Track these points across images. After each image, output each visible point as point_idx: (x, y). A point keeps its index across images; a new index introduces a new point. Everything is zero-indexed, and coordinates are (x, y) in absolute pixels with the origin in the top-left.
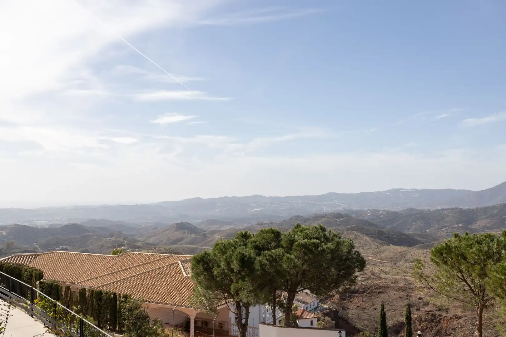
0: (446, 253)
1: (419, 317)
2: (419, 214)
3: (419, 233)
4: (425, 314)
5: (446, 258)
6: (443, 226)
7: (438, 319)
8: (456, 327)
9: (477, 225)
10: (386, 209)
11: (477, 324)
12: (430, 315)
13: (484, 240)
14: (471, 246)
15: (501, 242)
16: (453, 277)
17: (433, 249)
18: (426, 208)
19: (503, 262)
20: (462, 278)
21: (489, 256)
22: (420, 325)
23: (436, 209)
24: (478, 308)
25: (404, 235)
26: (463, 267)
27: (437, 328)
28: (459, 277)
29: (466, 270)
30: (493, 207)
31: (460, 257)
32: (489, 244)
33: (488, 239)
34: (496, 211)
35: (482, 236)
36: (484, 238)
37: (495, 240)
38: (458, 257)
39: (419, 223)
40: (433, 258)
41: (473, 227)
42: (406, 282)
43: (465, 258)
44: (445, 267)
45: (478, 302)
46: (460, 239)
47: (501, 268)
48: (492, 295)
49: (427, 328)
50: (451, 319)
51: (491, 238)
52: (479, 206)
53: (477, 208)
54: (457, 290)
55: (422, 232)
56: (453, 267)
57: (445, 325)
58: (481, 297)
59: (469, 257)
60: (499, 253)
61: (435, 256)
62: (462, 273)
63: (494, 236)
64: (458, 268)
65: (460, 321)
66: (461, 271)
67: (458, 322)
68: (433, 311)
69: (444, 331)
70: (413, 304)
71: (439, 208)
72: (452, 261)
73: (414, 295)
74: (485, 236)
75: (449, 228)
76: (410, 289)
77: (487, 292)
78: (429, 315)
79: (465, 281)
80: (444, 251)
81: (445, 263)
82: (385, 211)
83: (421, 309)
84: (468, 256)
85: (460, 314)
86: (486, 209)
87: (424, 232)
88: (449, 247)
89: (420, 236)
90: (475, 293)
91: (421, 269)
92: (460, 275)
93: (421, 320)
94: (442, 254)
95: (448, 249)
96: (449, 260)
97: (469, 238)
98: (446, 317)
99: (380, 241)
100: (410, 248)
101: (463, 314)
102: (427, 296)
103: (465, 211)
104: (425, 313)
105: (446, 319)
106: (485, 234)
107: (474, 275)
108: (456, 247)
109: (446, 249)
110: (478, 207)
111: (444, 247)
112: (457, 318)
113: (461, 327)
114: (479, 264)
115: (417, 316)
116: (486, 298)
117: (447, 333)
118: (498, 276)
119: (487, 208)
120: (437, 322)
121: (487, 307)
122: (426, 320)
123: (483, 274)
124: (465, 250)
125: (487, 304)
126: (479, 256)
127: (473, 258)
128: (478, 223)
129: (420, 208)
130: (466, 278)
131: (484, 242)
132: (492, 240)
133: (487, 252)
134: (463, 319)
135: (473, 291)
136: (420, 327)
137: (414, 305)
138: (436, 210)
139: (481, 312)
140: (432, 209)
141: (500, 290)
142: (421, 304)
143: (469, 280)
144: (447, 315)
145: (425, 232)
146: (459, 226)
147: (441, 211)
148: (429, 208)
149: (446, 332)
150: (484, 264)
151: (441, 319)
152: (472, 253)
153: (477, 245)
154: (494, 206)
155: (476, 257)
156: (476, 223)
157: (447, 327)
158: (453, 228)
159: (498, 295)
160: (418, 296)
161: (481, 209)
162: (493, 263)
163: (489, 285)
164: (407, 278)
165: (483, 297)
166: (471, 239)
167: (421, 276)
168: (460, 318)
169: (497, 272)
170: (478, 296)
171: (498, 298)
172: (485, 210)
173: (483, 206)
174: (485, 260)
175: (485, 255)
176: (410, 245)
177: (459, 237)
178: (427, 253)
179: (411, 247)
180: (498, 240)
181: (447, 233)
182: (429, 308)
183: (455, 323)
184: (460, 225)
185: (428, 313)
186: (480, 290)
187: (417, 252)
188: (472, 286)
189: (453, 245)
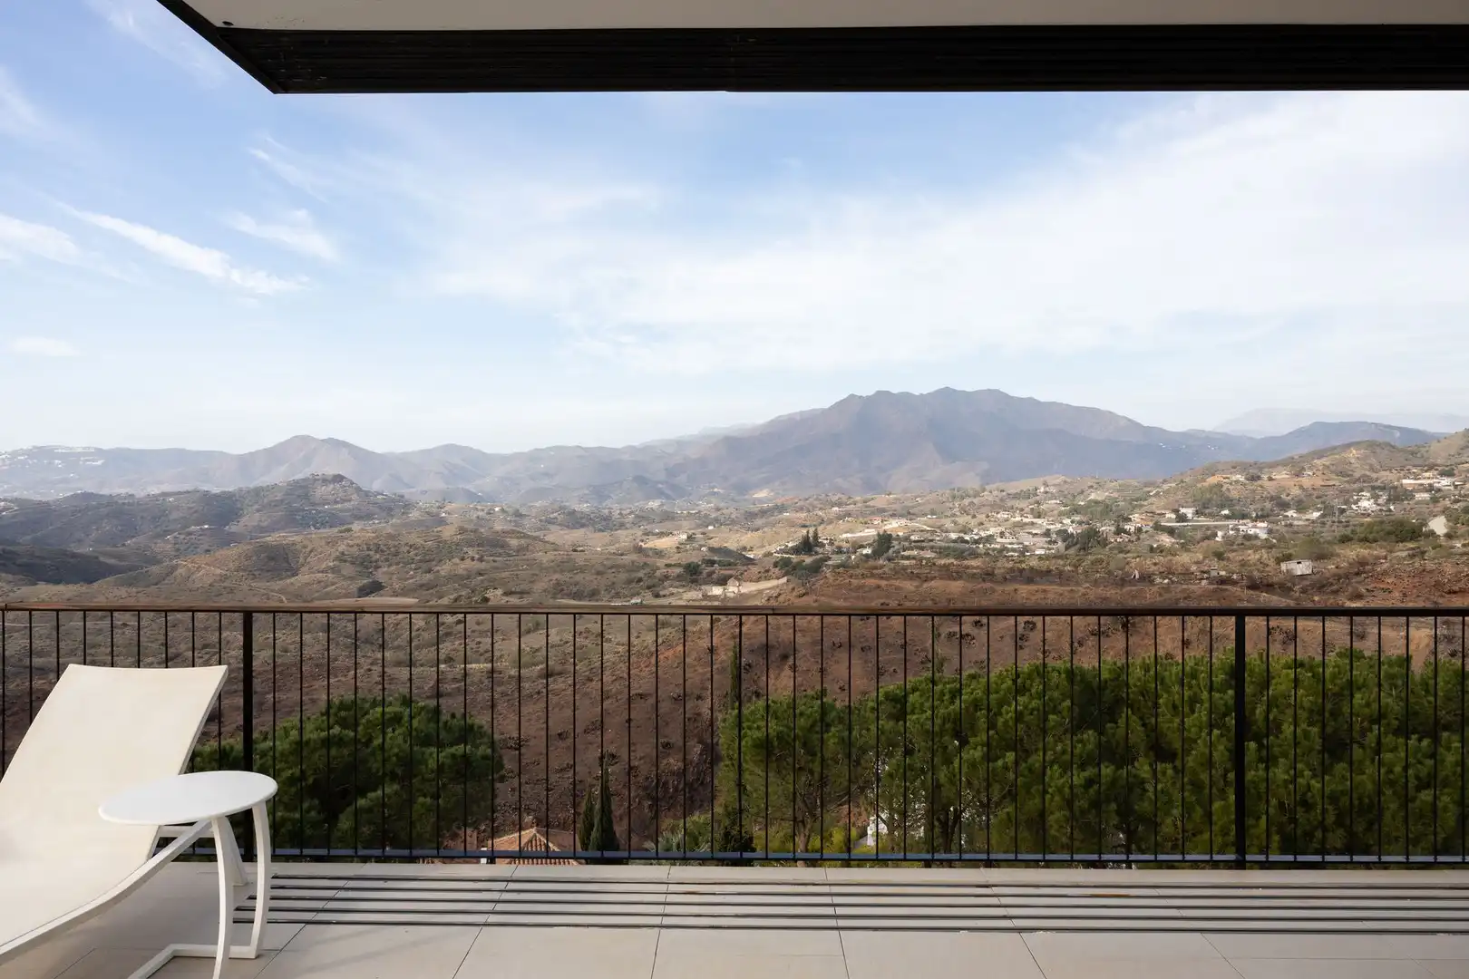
2: (108, 504)
3: (110, 548)
9: (241, 524)
10: (16, 494)
18: (123, 492)
25: (74, 556)
34: (279, 496)
39: (107, 527)
41: (231, 528)
53: (241, 490)
55: (114, 545)
71: (155, 490)
75: (179, 534)
82: (15, 501)
86: (258, 492)
87: (120, 545)
89: (111, 555)
99: (10, 577)
100: (90, 587)
103: (216, 496)
110: (241, 486)
128: (244, 520)
129: (105, 491)
140: (138, 494)
145: (124, 545)
146: (201, 529)
147: (160, 498)
148: (131, 491)
156: (239, 522)
158: (190, 534)
172: (256, 494)
173: (252, 486)
178: (139, 595)
181: (175, 544)
184: (206, 526)
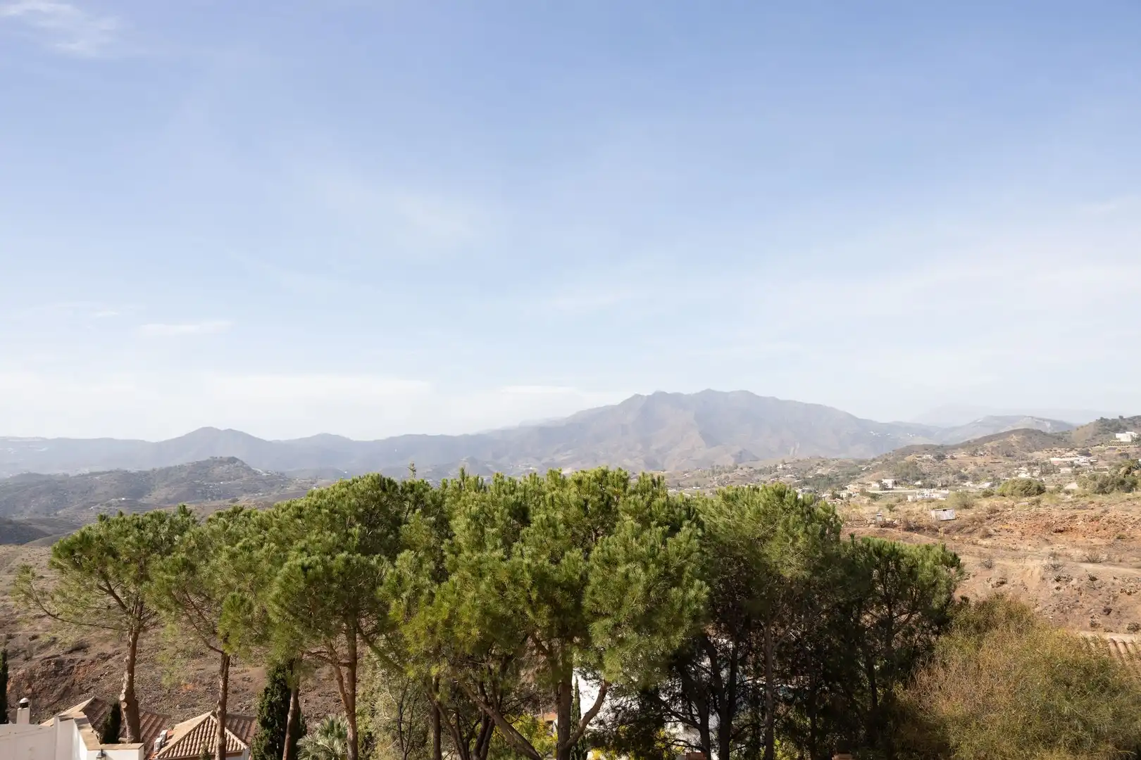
0: (81, 549)
1: (28, 671)
3: (43, 517)
4: (42, 665)
5: (80, 557)
6: (91, 503)
7: (67, 668)
8: (101, 675)
9: (152, 497)
11: (127, 661)
12: (52, 664)
13: (150, 522)
14: (126, 534)
15: (176, 523)
16: (90, 589)
17: (57, 545)
18: (61, 472)
19: (175, 553)
20: (106, 588)
21: (155, 546)
22: (29, 686)
23: (79, 472)
24: (130, 634)
25: (10, 522)
26: (110, 569)
27: (64, 685)
28: (101, 588)
29: (114, 573)
30: (181, 468)
31: (105, 554)
32: (157, 528)
33: (155, 520)
34: (184, 475)
35: (146, 515)
36: (149, 519)
37: (167, 521)
38: (102, 554)
39: (44, 500)
40: (56, 560)
41: (144, 501)
42: (5, 611)
43: (115, 555)
44: (77, 574)
45: (131, 623)
46: (109, 524)
47: (171, 563)
48: (154, 608)
49: (44, 689)
50: (93, 662)
51: (161, 518)
52: (158, 467)
54: (95, 610)
55: (48, 515)
56: (91, 572)
57: (81, 676)
58: (137, 615)
59: (121, 549)
60: (171, 541)
61: (59, 557)
62: (106, 581)
63: (167, 514)
64: (101, 572)
65: (110, 662)
66: (105, 577)
67: (105, 665)
68: (59, 656)
69: (78, 687)
70: (18, 650)
71: (87, 471)
72: (92, 561)
73: (19, 633)
74: (152, 516)
75: (101, 505)
76: (13, 623)
77: (146, 605)
78: (50, 664)
79: (112, 592)
80: (77, 547)
81: (77, 566)
83: (34, 657)
84: (118, 549)
85: (110, 651)
87: (52, 514)
88: (88, 538)
89: (42, 522)
90: (128, 610)
91: (29, 583)
92: (103, 583)
93: (33, 677)
94: (72, 552)
95: (85, 541)
96: (85, 561)
97: (124, 520)
98: (83, 661)
100: (21, 547)
101: (115, 649)
102: (47, 631)
103: (133, 475)
104: (43, 662)
105: (83, 664)
106: (152, 513)
107: (127, 580)
108: (100, 538)
109: (81, 543)
111: (76, 539)
112: (104, 658)
113: (110, 673)
114: (137, 561)
115: (24, 670)
116: (146, 615)
117: (83, 688)
118: (165, 576)
119: (168, 470)
120: (64, 674)
121: (145, 630)
122: (43, 674)
123: (142, 577)
124: (115, 540)
125: (146, 624)
126: (139, 548)
127: (127, 553)
128: (154, 494)
130: (113, 588)
131: (149, 526)
132: (162, 522)
133: (152, 541)
134: (116, 657)
135: (123, 607)
136: (30, 690)
137: (20, 651)
138: (80, 476)
139: (135, 640)
140: (72, 474)
141: (166, 599)
142: (35, 648)
143: (118, 592)
144: (86, 657)
145: (56, 515)
146: (119, 501)
147: (89, 477)
148: (66, 472)
149: (80, 688)
150: (145, 560)
151: (73, 667)
152: (128, 543)
153: (136, 531)
154: (182, 466)
155: (134, 551)
156: (150, 495)
157: (83, 678)
158: (110, 505)
159: (161, 607)
160: (32, 634)
161: (161, 471)
162: (159, 557)
163: (151, 593)
164: (8, 603)
165: (140, 615)
166: (128, 523)
167: (29, 595)
168: (109, 657)
169: (165, 571)
170: (132, 614)
171: (163, 612)
172: (166, 473)
174: (148, 554)
175: (148, 545)
176: (21, 542)
177: (108, 520)
179: (21, 544)
180: (171, 521)
182: (52, 651)
183: (98, 669)
184: (123, 499)
185: (48, 661)
186: (136, 603)
187: (35, 553)
188: (123, 599)
189: (95, 535)
